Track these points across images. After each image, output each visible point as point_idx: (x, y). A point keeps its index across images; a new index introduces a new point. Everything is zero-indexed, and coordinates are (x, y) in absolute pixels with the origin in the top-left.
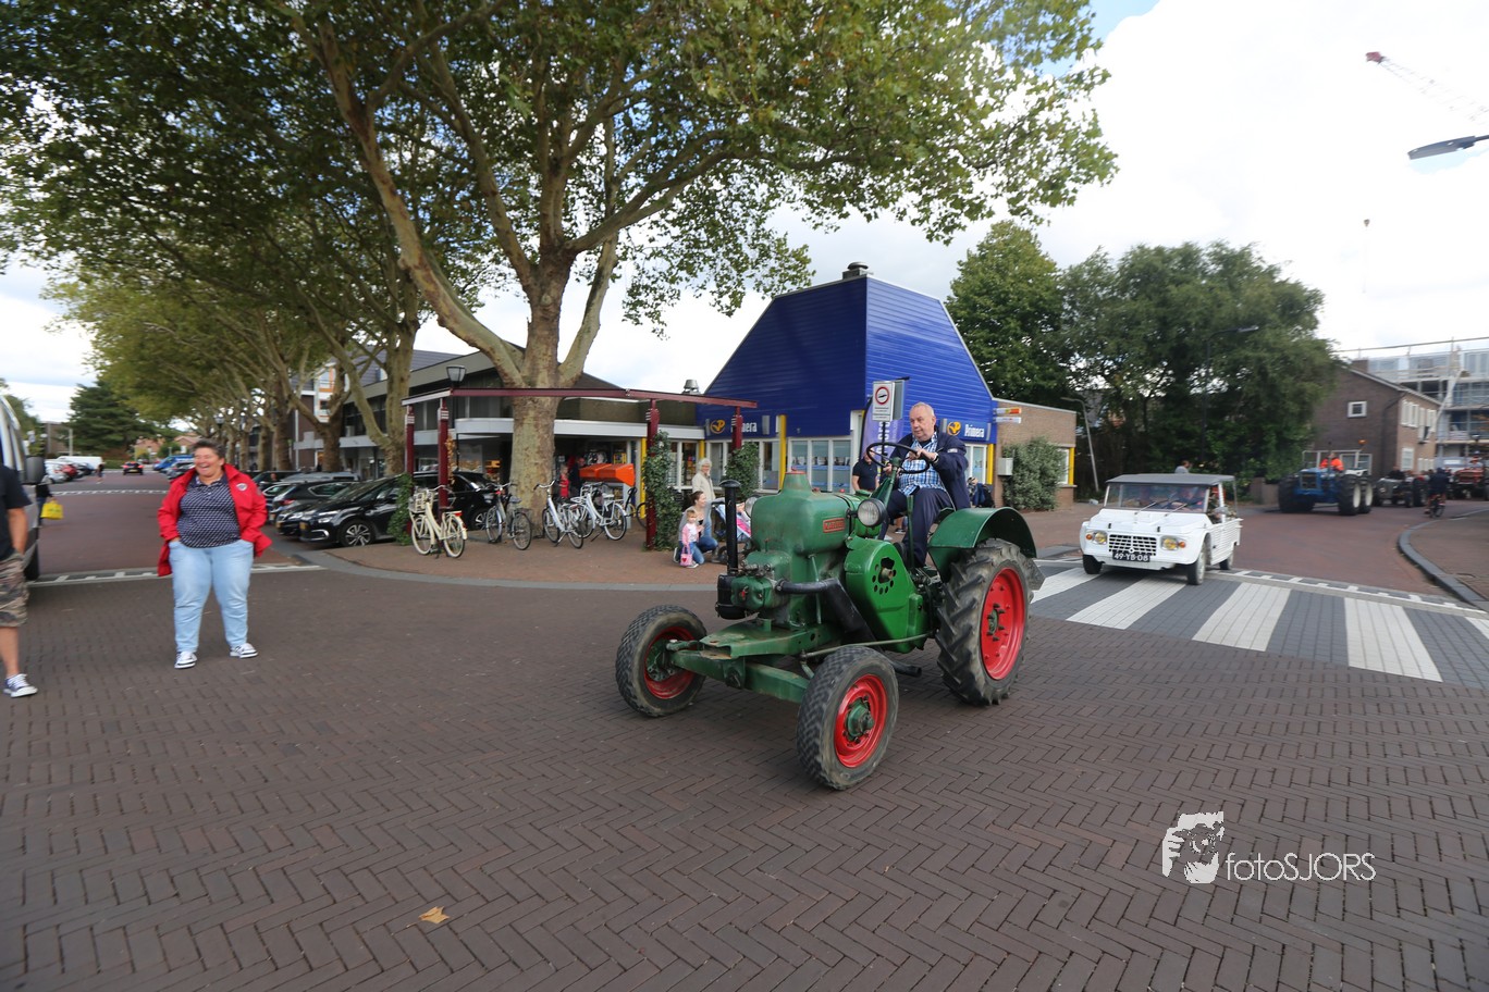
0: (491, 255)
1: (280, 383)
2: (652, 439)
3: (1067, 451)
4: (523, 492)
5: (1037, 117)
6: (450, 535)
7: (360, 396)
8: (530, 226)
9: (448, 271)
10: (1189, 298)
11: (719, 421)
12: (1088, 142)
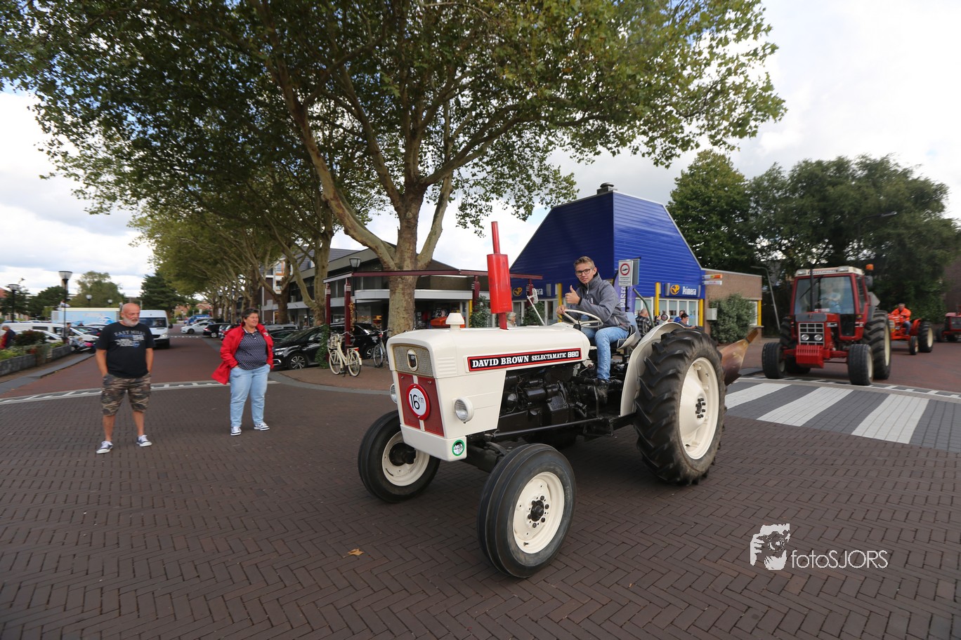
0: (376, 189)
1: (254, 271)
2: (476, 300)
3: (756, 303)
5: (726, 81)
6: (352, 363)
7: (299, 279)
8: (399, 170)
9: (350, 201)
10: (842, 195)
11: (519, 289)
12: (764, 94)
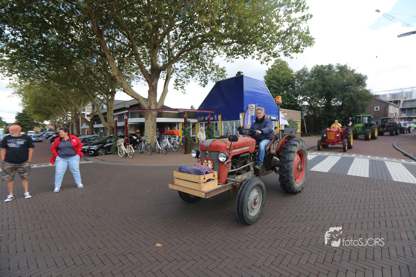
0: (135, 72)
2: (186, 122)
3: (299, 122)
4: (148, 139)
5: (292, 29)
6: (129, 152)
7: (100, 113)
10: (330, 79)
11: (202, 117)
12: (306, 35)
